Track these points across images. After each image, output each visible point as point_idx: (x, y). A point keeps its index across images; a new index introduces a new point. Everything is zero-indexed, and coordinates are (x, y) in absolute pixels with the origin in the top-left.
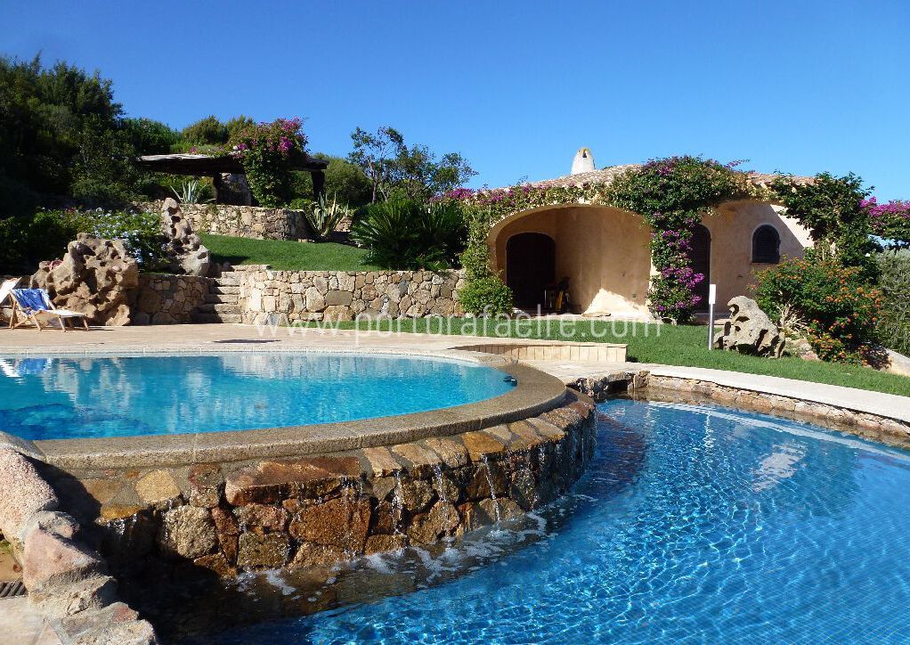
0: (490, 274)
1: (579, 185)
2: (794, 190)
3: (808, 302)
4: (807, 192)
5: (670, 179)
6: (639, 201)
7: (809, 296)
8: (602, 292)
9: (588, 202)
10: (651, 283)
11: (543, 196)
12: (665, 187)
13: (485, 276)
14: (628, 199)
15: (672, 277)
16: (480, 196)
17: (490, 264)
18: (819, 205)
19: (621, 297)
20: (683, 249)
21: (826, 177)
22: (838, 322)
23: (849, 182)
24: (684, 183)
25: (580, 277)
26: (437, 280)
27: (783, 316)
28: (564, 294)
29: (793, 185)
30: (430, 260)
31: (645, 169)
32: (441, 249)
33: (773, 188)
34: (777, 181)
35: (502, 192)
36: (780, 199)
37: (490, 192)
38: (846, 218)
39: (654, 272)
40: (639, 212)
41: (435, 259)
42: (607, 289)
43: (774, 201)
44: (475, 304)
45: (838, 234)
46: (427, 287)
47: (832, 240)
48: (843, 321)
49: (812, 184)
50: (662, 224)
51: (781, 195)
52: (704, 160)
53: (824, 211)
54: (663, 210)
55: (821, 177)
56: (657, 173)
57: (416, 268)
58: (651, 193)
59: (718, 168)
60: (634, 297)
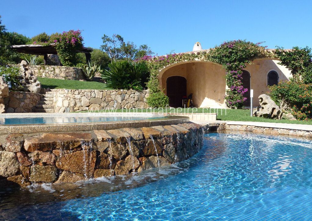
0: (159, 91)
1: (196, 53)
2: (284, 53)
3: (291, 98)
4: (289, 54)
5: (233, 49)
6: (220, 59)
7: (291, 95)
8: (206, 98)
9: (199, 60)
10: (226, 93)
11: (181, 58)
12: (231, 53)
13: (157, 92)
14: (216, 58)
15: (235, 90)
16: (155, 58)
17: (159, 87)
18: (294, 60)
19: (214, 101)
20: (239, 78)
21: (297, 48)
22: (304, 106)
23: (306, 50)
24: (239, 51)
25: (197, 93)
26: (137, 93)
27: (282, 105)
28: (190, 100)
29: (284, 51)
30: (134, 85)
31: (223, 45)
32: (138, 80)
33: (275, 53)
34: (277, 50)
35: (164, 57)
36: (278, 57)
37: (159, 57)
38: (306, 65)
39: (227, 88)
40: (220, 64)
41: (136, 85)
42: (208, 97)
43: (276, 58)
44: (153, 103)
45: (303, 71)
46: (133, 96)
47: (300, 74)
48: (306, 105)
49: (291, 51)
50: (230, 68)
51: (279, 56)
52: (247, 41)
53: (297, 62)
54: (230, 62)
55: (295, 48)
56: (228, 47)
57: (129, 89)
58: (225, 55)
59: (253, 45)
60: (219, 100)
